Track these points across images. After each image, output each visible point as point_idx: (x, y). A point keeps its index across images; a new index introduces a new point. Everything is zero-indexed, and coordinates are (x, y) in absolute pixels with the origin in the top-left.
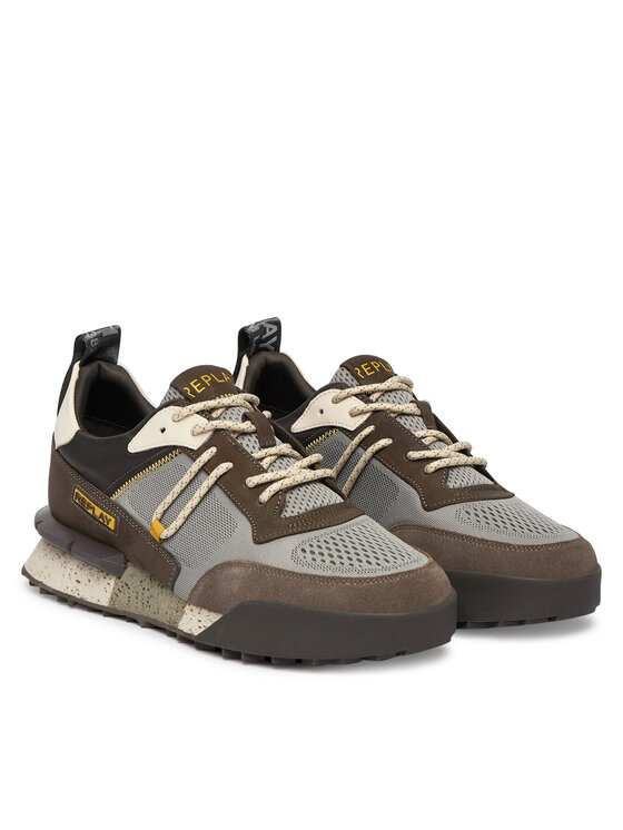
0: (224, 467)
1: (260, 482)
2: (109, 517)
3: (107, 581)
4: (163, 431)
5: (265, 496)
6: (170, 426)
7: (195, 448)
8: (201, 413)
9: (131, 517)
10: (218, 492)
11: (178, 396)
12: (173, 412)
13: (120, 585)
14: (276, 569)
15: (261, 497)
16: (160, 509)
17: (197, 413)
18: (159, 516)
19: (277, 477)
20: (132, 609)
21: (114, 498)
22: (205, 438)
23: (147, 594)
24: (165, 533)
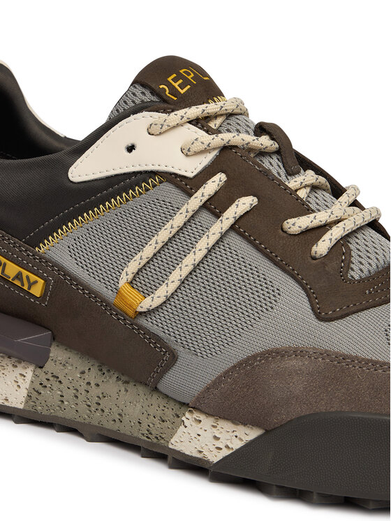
0: (245, 204)
1: (311, 225)
2: (33, 277)
3: (20, 370)
4: (131, 149)
5: (322, 247)
6: (142, 141)
7: (190, 175)
8: (196, 122)
9: (73, 278)
10: (235, 241)
11: (148, 97)
12: (151, 121)
13: (43, 377)
14: (368, 361)
15: (314, 248)
16: (133, 267)
17: (190, 122)
18: (130, 277)
19: (333, 218)
20: (69, 414)
21: (43, 249)
22: (206, 160)
23: (95, 391)
24: (147, 304)
